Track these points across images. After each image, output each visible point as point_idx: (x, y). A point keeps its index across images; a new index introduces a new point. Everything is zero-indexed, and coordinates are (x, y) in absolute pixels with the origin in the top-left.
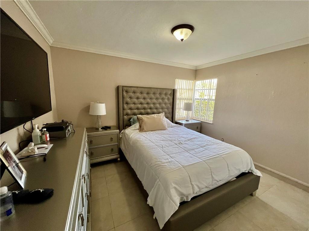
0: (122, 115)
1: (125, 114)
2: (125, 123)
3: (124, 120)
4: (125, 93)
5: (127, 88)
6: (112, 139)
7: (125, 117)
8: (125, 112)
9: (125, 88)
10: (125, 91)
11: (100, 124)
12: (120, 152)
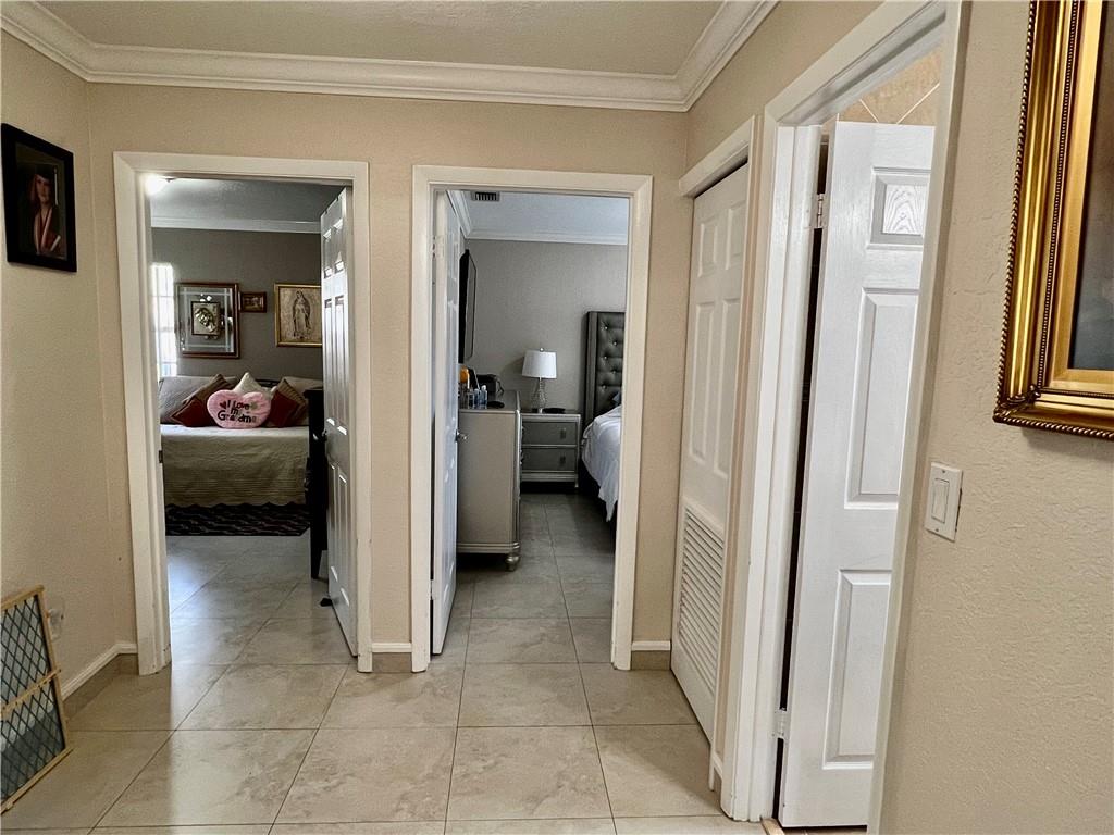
0: (593, 385)
1: (601, 382)
2: (600, 404)
3: (599, 398)
4: (603, 330)
5: (611, 317)
6: (563, 435)
7: (602, 390)
8: (601, 377)
9: (605, 317)
10: (603, 325)
11: (543, 400)
12: (581, 469)
